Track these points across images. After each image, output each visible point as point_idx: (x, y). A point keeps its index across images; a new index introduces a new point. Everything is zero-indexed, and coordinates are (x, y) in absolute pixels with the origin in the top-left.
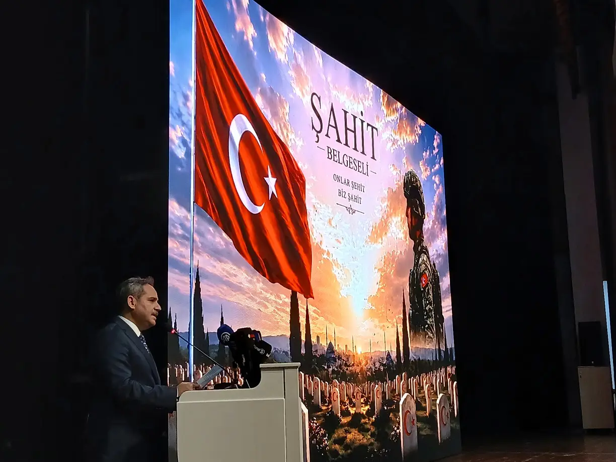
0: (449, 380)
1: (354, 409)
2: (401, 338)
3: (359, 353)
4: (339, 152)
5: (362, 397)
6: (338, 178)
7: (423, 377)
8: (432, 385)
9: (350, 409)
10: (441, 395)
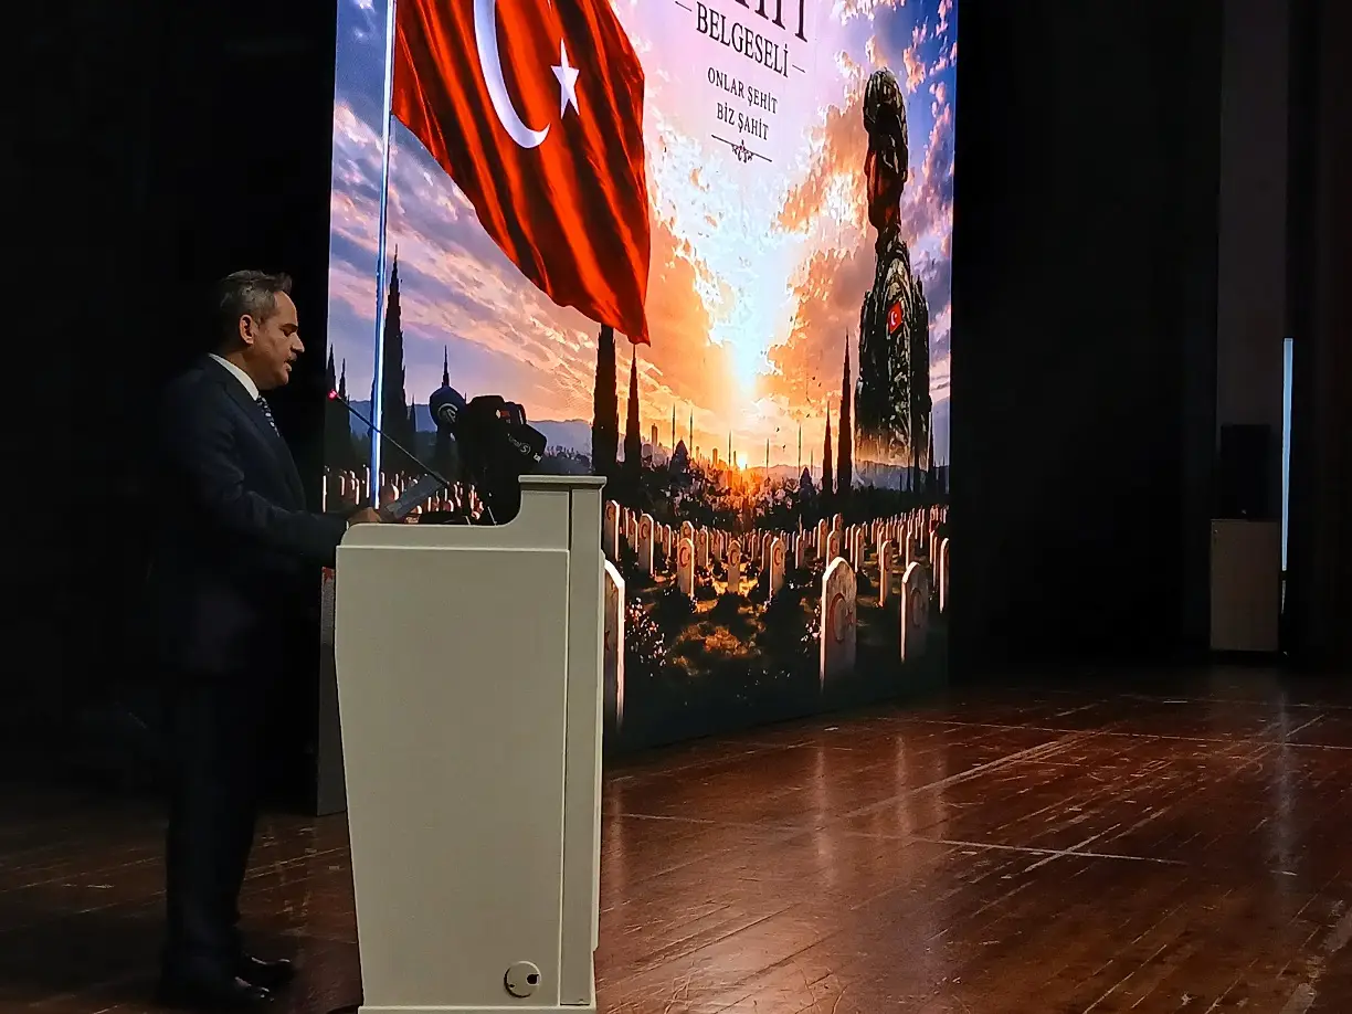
0: (932, 534)
1: (725, 584)
2: (835, 441)
3: (742, 468)
4: (724, 18)
5: (743, 560)
6: (717, 77)
7: (876, 526)
8: (895, 543)
9: (715, 584)
10: (914, 564)
